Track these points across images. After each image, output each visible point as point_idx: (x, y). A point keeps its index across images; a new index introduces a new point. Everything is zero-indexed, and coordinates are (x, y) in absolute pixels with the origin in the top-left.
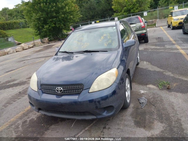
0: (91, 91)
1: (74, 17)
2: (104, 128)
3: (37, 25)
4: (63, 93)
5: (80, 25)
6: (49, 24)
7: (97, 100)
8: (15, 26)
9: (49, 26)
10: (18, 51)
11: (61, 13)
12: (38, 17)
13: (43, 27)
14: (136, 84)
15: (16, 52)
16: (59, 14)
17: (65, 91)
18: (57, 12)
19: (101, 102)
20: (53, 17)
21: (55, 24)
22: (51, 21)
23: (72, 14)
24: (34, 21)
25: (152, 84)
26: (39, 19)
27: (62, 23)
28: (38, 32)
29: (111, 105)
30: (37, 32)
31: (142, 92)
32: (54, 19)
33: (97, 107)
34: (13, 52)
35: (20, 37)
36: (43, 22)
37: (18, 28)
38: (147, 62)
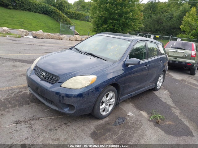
0: (63, 85)
1: (134, 25)
2: (65, 124)
3: (97, 22)
4: (44, 79)
5: (138, 35)
6: (108, 25)
7: (62, 95)
8: (81, 18)
9: (108, 27)
10: (71, 40)
11: (123, 17)
12: (101, 15)
13: (102, 25)
14: (132, 105)
15: (69, 40)
16: (121, 17)
17: (46, 77)
18: (120, 15)
19: (65, 98)
20: (114, 19)
21: (114, 26)
22: (111, 22)
23: (134, 21)
24: (96, 18)
25: (147, 113)
26: (101, 17)
27: (121, 27)
28: (96, 29)
29: (72, 104)
30: (94, 29)
31: (130, 114)
32: (115, 21)
33: (60, 101)
34: (67, 40)
35: (81, 28)
36: (103, 21)
37: (83, 20)
38: (168, 93)
